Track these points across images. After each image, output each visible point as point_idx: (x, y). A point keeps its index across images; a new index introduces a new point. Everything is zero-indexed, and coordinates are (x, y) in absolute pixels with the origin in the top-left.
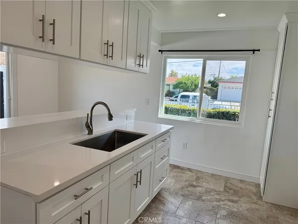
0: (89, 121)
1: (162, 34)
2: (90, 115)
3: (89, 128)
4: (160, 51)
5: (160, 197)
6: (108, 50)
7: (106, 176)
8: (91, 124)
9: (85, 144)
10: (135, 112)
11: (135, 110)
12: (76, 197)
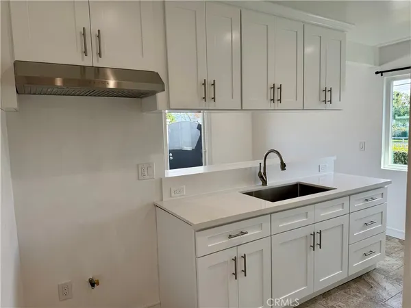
0: (262, 171)
1: (380, 48)
2: (262, 165)
3: (263, 177)
4: (377, 73)
5: (367, 278)
6: (275, 93)
7: (266, 225)
8: (265, 174)
9: (258, 194)
10: (335, 161)
11: (335, 158)
12: (230, 237)
